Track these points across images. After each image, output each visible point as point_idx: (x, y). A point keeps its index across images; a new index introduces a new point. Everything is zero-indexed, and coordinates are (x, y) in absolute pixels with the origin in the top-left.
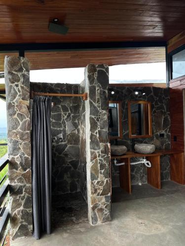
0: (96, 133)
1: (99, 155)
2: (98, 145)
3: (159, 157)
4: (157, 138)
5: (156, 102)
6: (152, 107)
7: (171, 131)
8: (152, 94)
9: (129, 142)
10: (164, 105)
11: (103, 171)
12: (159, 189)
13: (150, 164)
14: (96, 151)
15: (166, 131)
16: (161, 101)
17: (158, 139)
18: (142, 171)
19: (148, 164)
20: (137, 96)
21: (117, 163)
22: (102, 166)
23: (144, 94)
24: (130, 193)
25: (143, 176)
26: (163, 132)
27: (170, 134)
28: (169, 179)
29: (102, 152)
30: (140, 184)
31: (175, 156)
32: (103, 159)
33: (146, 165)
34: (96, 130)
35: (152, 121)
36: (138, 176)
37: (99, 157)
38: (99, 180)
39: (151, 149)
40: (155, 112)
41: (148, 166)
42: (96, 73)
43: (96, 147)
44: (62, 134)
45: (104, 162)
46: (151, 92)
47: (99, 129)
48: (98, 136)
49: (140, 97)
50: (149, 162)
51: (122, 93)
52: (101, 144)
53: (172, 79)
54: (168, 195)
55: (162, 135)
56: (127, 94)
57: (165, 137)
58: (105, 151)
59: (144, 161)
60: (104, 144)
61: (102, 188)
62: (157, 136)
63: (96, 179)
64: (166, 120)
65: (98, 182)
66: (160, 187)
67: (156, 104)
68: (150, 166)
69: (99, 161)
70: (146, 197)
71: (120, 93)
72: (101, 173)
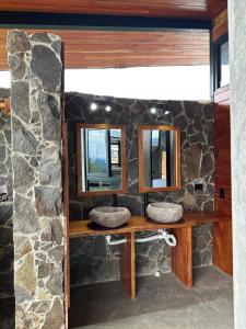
0: (30, 194)
1: (37, 244)
2: (33, 222)
3: (190, 230)
4: (191, 192)
5: (190, 127)
6: (182, 137)
7: (215, 179)
8: (183, 113)
9: (140, 199)
10: (203, 132)
11: (45, 280)
12: (188, 288)
13: (174, 240)
14: (29, 236)
15: (206, 180)
16: (198, 127)
17: (192, 194)
18: (161, 251)
19: (171, 240)
20: (154, 116)
21: (112, 240)
22: (44, 270)
23: (167, 113)
24: (133, 298)
25: (164, 259)
26: (201, 181)
27: (213, 184)
28: (211, 264)
29: (44, 237)
30: (157, 274)
31: (221, 225)
32: (46, 253)
33: (168, 242)
34: (29, 187)
35: (182, 162)
36: (154, 259)
37: (36, 249)
38: (36, 300)
39: (174, 215)
40: (187, 146)
41: (170, 244)
42: (30, 52)
43: (29, 227)
44: (5, 186)
45: (50, 260)
46: (181, 110)
47: (38, 185)
48: (34, 199)
49: (161, 118)
50: (172, 237)
51: (128, 110)
52: (41, 219)
53: (219, 87)
54: (202, 304)
55: (199, 187)
56: (136, 112)
57: (205, 189)
58: (53, 235)
59: (165, 236)
60: (51, 219)
61: (44, 318)
62: (190, 187)
63: (29, 298)
64: (206, 159)
65: (34, 306)
66: (190, 284)
67: (190, 131)
68: (174, 244)
69: (36, 258)
70: (162, 309)
71: (124, 110)
72: (41, 285)
